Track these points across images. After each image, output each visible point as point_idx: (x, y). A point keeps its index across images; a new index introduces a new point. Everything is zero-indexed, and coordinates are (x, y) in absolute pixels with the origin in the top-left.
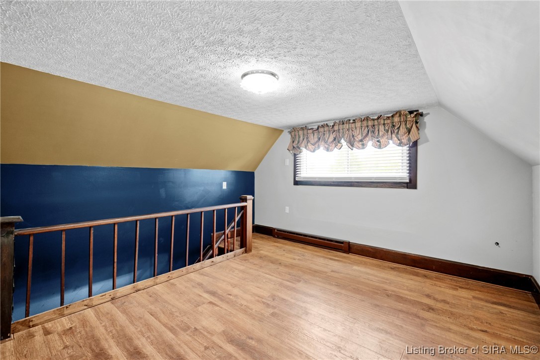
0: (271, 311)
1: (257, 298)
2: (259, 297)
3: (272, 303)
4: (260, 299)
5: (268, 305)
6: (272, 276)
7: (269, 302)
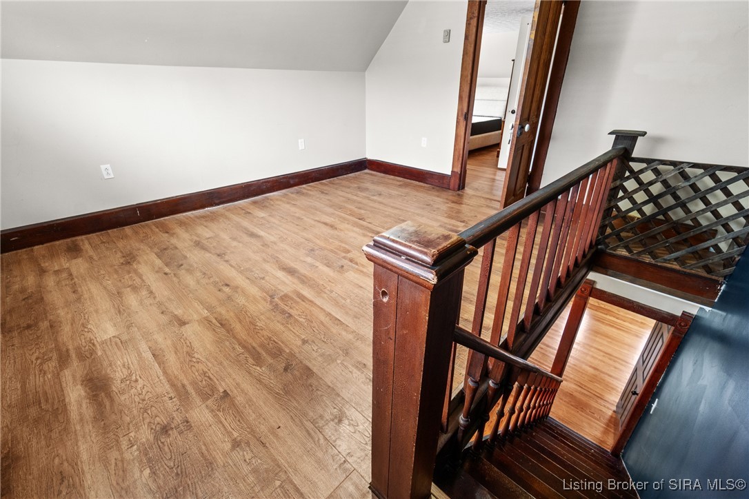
0: (349, 255)
1: (365, 270)
2: (362, 272)
3: (345, 262)
4: (361, 268)
5: (351, 261)
6: (329, 314)
7: (350, 263)
